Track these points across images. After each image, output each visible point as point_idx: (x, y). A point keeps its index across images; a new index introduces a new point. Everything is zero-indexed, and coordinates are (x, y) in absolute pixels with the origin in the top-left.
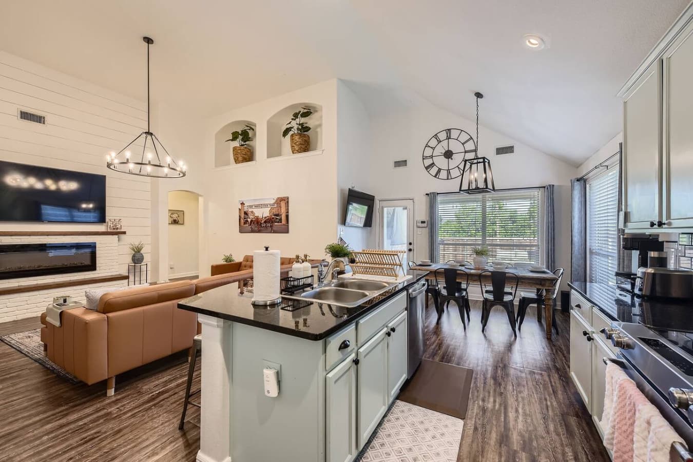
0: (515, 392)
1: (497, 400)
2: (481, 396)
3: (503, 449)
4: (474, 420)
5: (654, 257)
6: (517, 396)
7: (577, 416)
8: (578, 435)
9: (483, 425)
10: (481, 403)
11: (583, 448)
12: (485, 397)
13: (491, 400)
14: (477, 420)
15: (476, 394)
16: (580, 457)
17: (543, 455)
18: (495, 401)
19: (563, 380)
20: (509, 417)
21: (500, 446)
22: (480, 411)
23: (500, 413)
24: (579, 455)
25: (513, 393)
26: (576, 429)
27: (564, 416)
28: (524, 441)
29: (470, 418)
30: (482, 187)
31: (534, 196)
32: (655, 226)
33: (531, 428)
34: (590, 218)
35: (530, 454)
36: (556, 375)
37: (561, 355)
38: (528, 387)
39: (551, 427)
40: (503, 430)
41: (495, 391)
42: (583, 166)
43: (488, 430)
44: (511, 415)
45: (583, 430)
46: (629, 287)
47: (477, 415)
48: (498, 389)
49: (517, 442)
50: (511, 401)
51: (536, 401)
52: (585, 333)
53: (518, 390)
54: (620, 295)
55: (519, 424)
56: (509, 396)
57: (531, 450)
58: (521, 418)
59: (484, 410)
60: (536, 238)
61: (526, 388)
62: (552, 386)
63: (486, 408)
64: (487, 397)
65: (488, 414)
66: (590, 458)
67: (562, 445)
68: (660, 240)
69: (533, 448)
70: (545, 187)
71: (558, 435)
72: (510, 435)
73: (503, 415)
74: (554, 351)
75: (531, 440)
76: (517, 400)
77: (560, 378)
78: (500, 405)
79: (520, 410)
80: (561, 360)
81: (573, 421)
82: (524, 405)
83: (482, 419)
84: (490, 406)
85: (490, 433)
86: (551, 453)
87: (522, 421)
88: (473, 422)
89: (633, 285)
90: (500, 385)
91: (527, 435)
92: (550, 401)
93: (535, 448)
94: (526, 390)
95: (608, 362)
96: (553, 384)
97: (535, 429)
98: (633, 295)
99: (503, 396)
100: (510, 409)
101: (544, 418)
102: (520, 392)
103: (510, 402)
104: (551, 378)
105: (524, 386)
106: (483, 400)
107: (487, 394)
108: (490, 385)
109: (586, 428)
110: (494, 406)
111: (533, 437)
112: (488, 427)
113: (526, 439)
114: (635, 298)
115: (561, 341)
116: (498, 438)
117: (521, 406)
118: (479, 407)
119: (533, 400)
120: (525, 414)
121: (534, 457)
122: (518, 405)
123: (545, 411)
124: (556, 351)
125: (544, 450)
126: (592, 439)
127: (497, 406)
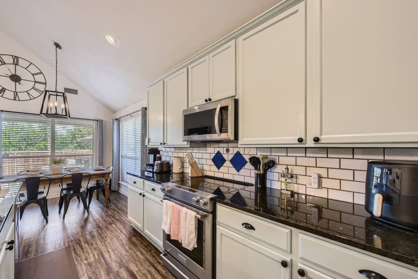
0: (103, 243)
1: (95, 253)
2: (84, 258)
3: (111, 276)
4: (86, 274)
5: (158, 157)
6: (105, 244)
7: (135, 236)
8: (138, 244)
9: (94, 273)
10: (85, 262)
11: (142, 247)
12: (86, 257)
13: (91, 255)
14: (88, 273)
15: (79, 259)
16: (143, 252)
17: (130, 262)
18: (94, 255)
19: (122, 224)
20: (106, 258)
21: (109, 275)
22: (87, 267)
23: (100, 259)
24: (142, 251)
25: (102, 244)
26: (136, 242)
27: (130, 240)
28: (119, 263)
29: (83, 275)
30: (61, 114)
31: (91, 124)
32: (162, 145)
33: (119, 255)
34: (121, 140)
35: (124, 267)
36: (118, 223)
37: (116, 213)
38: (108, 236)
39: (127, 248)
40: (106, 266)
41: (91, 249)
42: (117, 112)
43: (98, 273)
44: (106, 256)
45: (139, 240)
46: (151, 170)
47: (86, 270)
48: (92, 247)
49: (116, 267)
50: (103, 248)
51: (115, 241)
52: (140, 194)
53: (104, 240)
54: (148, 174)
55: (113, 257)
56: (100, 247)
57: (123, 265)
58: (112, 254)
59: (90, 264)
60: (92, 151)
61: (107, 237)
62: (119, 229)
63: (90, 262)
64: (88, 256)
65: (94, 265)
66: (146, 250)
67: (135, 252)
68: (159, 150)
69: (124, 263)
70: (98, 120)
71: (131, 249)
72: (111, 266)
73: (102, 259)
74: (112, 211)
75: (121, 261)
76: (106, 246)
77: (121, 224)
78: (98, 255)
79: (110, 250)
80: (117, 214)
81: (134, 239)
82: (110, 246)
83: (91, 270)
84: (92, 259)
85: (100, 273)
86: (132, 259)
87: (113, 255)
88: (86, 276)
89: (153, 169)
90: (92, 244)
91: (119, 260)
92: (121, 237)
93: (125, 263)
94: (108, 238)
95: (163, 200)
96: (119, 228)
97: (121, 254)
98: (153, 172)
99: (97, 249)
100: (104, 254)
101: (122, 246)
102: (105, 241)
103: (102, 250)
104: (117, 226)
105: (106, 237)
106: (86, 259)
107: (87, 255)
108: (86, 248)
109: (140, 239)
110: (95, 258)
111: (122, 258)
112: (97, 271)
113: (120, 262)
114: (154, 174)
115: (113, 206)
116: (106, 272)
117: (109, 248)
118: (86, 264)
119: (114, 241)
120: (113, 251)
121: (127, 267)
122: (108, 249)
123: (121, 243)
124: (113, 211)
125: (129, 260)
126: (143, 242)
127: (96, 256)
